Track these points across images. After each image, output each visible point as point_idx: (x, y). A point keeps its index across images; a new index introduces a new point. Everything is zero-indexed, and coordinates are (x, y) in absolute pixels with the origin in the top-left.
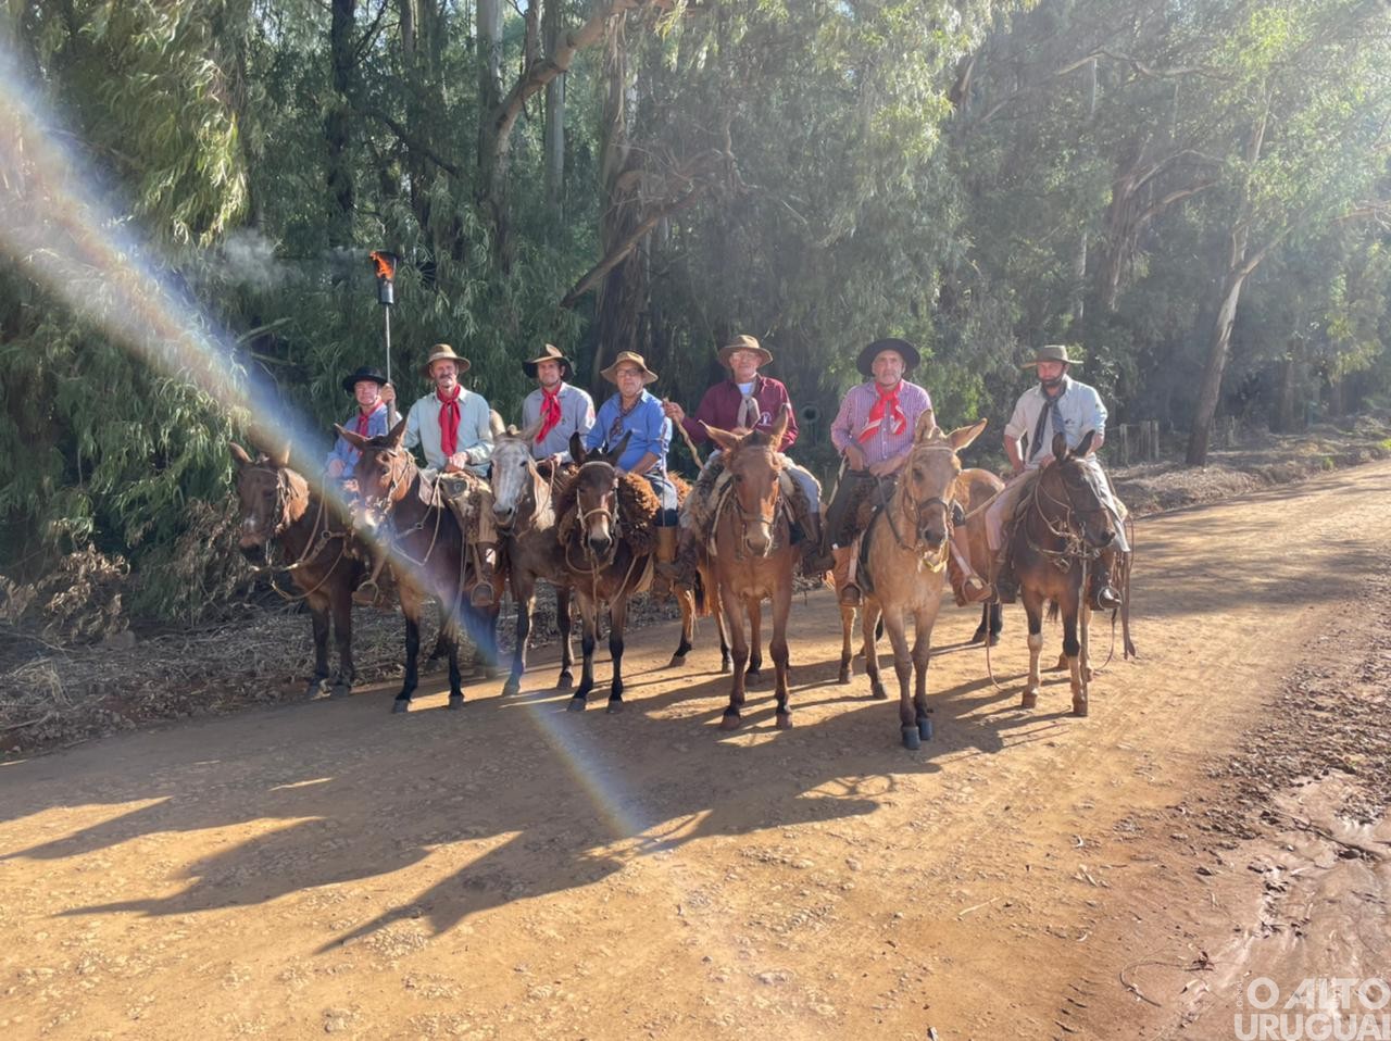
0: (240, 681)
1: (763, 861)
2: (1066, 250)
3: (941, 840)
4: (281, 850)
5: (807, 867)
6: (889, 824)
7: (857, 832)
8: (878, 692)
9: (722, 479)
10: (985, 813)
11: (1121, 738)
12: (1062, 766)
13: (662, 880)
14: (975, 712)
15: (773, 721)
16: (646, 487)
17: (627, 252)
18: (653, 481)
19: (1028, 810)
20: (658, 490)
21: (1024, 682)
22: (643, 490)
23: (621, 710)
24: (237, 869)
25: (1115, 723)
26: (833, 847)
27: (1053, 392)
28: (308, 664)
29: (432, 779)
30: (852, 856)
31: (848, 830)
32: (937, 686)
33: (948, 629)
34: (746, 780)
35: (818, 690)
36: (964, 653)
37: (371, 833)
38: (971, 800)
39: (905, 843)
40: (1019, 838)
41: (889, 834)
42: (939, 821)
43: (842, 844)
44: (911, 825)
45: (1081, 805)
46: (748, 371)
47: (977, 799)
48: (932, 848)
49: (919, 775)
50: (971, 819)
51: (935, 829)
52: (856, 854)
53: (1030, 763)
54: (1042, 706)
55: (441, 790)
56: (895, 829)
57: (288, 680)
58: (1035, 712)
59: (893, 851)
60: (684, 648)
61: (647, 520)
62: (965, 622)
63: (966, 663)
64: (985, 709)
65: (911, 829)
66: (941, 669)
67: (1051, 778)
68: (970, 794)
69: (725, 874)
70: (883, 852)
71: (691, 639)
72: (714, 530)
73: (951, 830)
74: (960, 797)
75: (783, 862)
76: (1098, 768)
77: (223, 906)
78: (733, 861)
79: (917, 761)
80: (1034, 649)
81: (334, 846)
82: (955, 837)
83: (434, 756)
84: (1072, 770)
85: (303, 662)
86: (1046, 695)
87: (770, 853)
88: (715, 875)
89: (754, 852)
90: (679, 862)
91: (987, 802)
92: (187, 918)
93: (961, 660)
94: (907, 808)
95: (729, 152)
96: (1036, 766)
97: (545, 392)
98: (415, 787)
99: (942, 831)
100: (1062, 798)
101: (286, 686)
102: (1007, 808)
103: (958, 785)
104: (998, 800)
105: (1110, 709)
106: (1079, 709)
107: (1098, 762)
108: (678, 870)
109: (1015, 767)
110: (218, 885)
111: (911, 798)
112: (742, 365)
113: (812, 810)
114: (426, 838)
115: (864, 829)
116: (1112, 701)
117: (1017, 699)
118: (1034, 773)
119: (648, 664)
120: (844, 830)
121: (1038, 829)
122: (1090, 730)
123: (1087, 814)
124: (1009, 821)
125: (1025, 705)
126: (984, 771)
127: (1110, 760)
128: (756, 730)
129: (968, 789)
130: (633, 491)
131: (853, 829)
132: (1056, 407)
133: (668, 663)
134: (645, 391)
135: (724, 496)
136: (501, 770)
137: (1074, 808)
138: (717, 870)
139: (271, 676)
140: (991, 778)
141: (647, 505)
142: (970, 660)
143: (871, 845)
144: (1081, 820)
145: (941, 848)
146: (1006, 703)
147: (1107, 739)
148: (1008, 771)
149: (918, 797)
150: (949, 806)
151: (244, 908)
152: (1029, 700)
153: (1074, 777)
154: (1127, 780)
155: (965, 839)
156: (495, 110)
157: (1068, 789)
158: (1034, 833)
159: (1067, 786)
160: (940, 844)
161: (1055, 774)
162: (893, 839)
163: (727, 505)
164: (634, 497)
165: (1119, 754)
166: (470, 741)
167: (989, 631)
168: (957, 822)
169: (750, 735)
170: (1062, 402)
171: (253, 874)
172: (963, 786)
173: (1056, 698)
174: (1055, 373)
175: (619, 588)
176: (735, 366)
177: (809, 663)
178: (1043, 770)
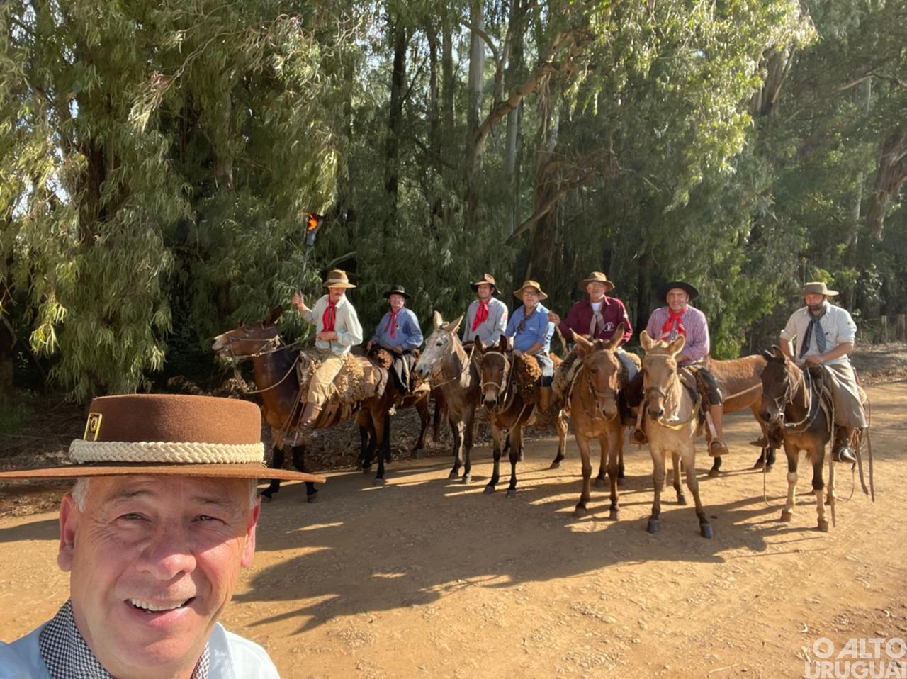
0: (317, 453)
1: (584, 614)
2: (847, 200)
3: (706, 615)
4: (309, 567)
5: (612, 622)
6: (672, 598)
7: (649, 602)
8: (681, 500)
9: (577, 362)
10: (740, 598)
11: (850, 551)
12: (801, 568)
13: (518, 618)
14: (747, 521)
15: (607, 514)
16: (533, 362)
17: (547, 211)
18: (538, 359)
19: (771, 599)
20: (541, 364)
21: (783, 502)
22: (531, 364)
23: (514, 496)
24: (285, 576)
25: (846, 539)
26: (631, 610)
27: (816, 313)
28: (352, 446)
29: (399, 530)
30: (643, 619)
31: (643, 600)
32: (723, 499)
33: (738, 457)
34: (584, 554)
35: (642, 494)
36: (746, 476)
37: (359, 562)
38: (732, 587)
39: (681, 614)
40: (761, 620)
41: (670, 606)
42: (707, 600)
43: (638, 609)
44: (687, 601)
45: (811, 600)
46: (597, 295)
47: (736, 587)
48: (698, 620)
49: (698, 564)
50: (730, 601)
51: (703, 606)
52: (645, 617)
53: (780, 564)
54: (794, 522)
55: (402, 538)
56: (675, 602)
57: (340, 454)
58: (789, 525)
59: (671, 619)
60: (559, 458)
61: (533, 383)
62: (751, 453)
63: (746, 484)
64: (754, 520)
65: (687, 604)
66: (728, 487)
67: (792, 577)
68: (732, 583)
69: (558, 620)
70: (664, 618)
71: (564, 453)
72: (570, 393)
73: (714, 608)
74: (725, 584)
75: (596, 617)
76: (829, 573)
77: (272, 599)
78: (564, 611)
79: (700, 554)
80: (792, 483)
81: (338, 568)
82: (716, 614)
83: (403, 514)
84: (809, 572)
85: (349, 444)
86: (800, 513)
87: (589, 610)
88: (551, 619)
89: (579, 607)
90: (530, 607)
91: (743, 590)
92: (253, 604)
93: (743, 481)
94: (687, 588)
95: (612, 151)
96: (783, 566)
97: (481, 302)
98: (388, 535)
99: (708, 608)
100: (798, 593)
101: (339, 457)
102: (757, 596)
103: (724, 575)
104: (753, 589)
105: (846, 528)
106: (822, 526)
107: (829, 568)
108: (529, 612)
109: (768, 565)
110: (273, 585)
111: (691, 580)
112: (595, 292)
113: (622, 581)
114: (387, 569)
115: (654, 599)
116: (848, 522)
117: (778, 515)
118: (780, 572)
119: (536, 466)
120: (641, 599)
121: (775, 614)
122: (827, 543)
123: (814, 607)
124: (756, 606)
125: (782, 519)
126: (746, 566)
127: (838, 567)
128: (595, 519)
129: (731, 579)
130: (525, 365)
131: (647, 599)
132: (818, 323)
133: (549, 466)
134: (539, 304)
135: (577, 374)
136: (438, 528)
137: (806, 602)
138: (553, 616)
139: (332, 451)
140: (750, 572)
141: (533, 374)
142: (749, 482)
143: (657, 613)
144: (808, 612)
145: (705, 621)
146: (770, 516)
147: (839, 551)
148: (762, 568)
149: (695, 580)
150: (716, 590)
151: (282, 602)
152: (786, 517)
153: (809, 577)
154: (849, 584)
155: (722, 616)
156: (475, 131)
157: (804, 586)
158: (772, 617)
159: (803, 584)
160: (705, 618)
161: (796, 574)
162: (673, 610)
163: (578, 380)
164: (525, 369)
165: (846, 563)
166: (424, 507)
167: (766, 462)
168: (719, 602)
169: (592, 522)
170: (823, 320)
171: (292, 581)
172: (729, 576)
173: (804, 516)
174: (818, 302)
175: (514, 423)
176: (590, 292)
177: (639, 474)
178: (787, 570)
